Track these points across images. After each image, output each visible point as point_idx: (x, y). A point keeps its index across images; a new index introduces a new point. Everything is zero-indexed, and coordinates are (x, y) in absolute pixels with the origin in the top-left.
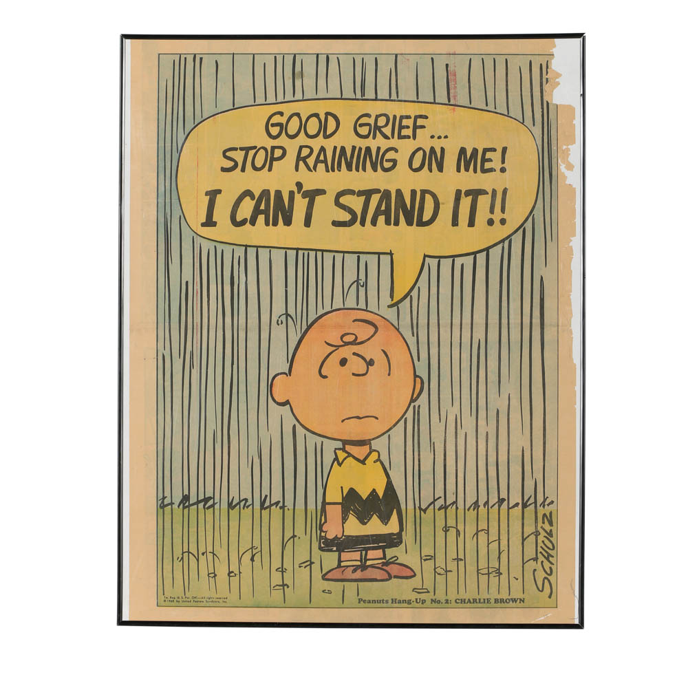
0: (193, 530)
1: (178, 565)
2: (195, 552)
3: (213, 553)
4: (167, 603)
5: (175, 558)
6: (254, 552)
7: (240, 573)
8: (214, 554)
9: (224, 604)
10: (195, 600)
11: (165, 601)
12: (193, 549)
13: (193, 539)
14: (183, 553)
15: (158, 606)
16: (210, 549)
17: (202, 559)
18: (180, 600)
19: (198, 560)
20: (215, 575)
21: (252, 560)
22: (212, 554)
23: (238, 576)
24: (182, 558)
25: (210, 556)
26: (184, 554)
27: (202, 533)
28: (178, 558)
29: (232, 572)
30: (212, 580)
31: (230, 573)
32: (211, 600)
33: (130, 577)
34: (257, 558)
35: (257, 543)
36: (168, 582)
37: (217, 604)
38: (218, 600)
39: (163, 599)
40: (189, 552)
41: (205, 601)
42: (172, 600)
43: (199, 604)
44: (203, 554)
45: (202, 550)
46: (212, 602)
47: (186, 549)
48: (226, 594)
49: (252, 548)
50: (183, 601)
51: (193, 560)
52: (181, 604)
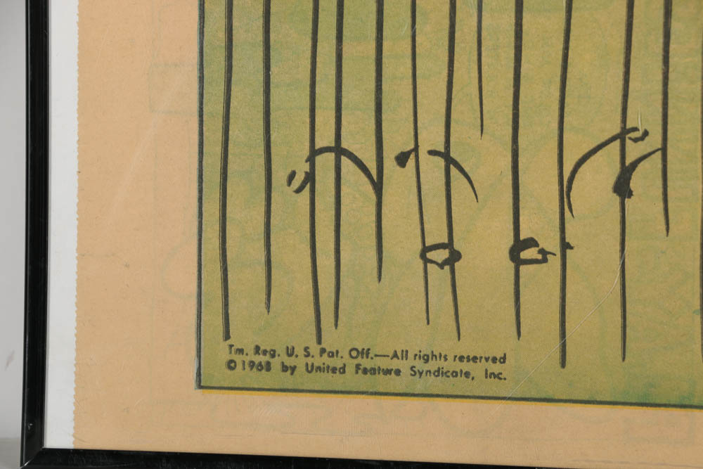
0: (359, 51)
1: (291, 205)
2: (364, 148)
3: (446, 156)
4: (241, 375)
5: (279, 176)
6: (634, 150)
7: (565, 246)
8: (450, 161)
9: (493, 387)
10: (366, 363)
11: (231, 365)
12: (359, 140)
13: (358, 94)
14: (314, 153)
15: (200, 386)
16: (432, 137)
17: (398, 180)
18: (300, 362)
19: (378, 187)
20: (455, 256)
21: (622, 188)
22: (441, 162)
23: (555, 262)
24: (310, 178)
25: (433, 169)
26: (319, 159)
27: (396, 68)
28: (292, 176)
29: (531, 243)
30: (439, 277)
31: (519, 246)
32: (433, 365)
33: (82, 255)
34: (645, 181)
35: (644, 114)
36: (247, 279)
37: (461, 385)
38: (466, 366)
39: (225, 356)
40: (338, 150)
41: (406, 371)
42: (263, 360)
43: (381, 382)
44: (402, 159)
45: (397, 141)
46: (438, 372)
47: (325, 138)
48: (503, 341)
49: (621, 136)
50: (310, 369)
51: (356, 186)
52: (302, 378)
